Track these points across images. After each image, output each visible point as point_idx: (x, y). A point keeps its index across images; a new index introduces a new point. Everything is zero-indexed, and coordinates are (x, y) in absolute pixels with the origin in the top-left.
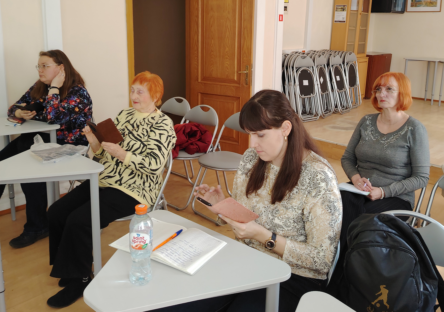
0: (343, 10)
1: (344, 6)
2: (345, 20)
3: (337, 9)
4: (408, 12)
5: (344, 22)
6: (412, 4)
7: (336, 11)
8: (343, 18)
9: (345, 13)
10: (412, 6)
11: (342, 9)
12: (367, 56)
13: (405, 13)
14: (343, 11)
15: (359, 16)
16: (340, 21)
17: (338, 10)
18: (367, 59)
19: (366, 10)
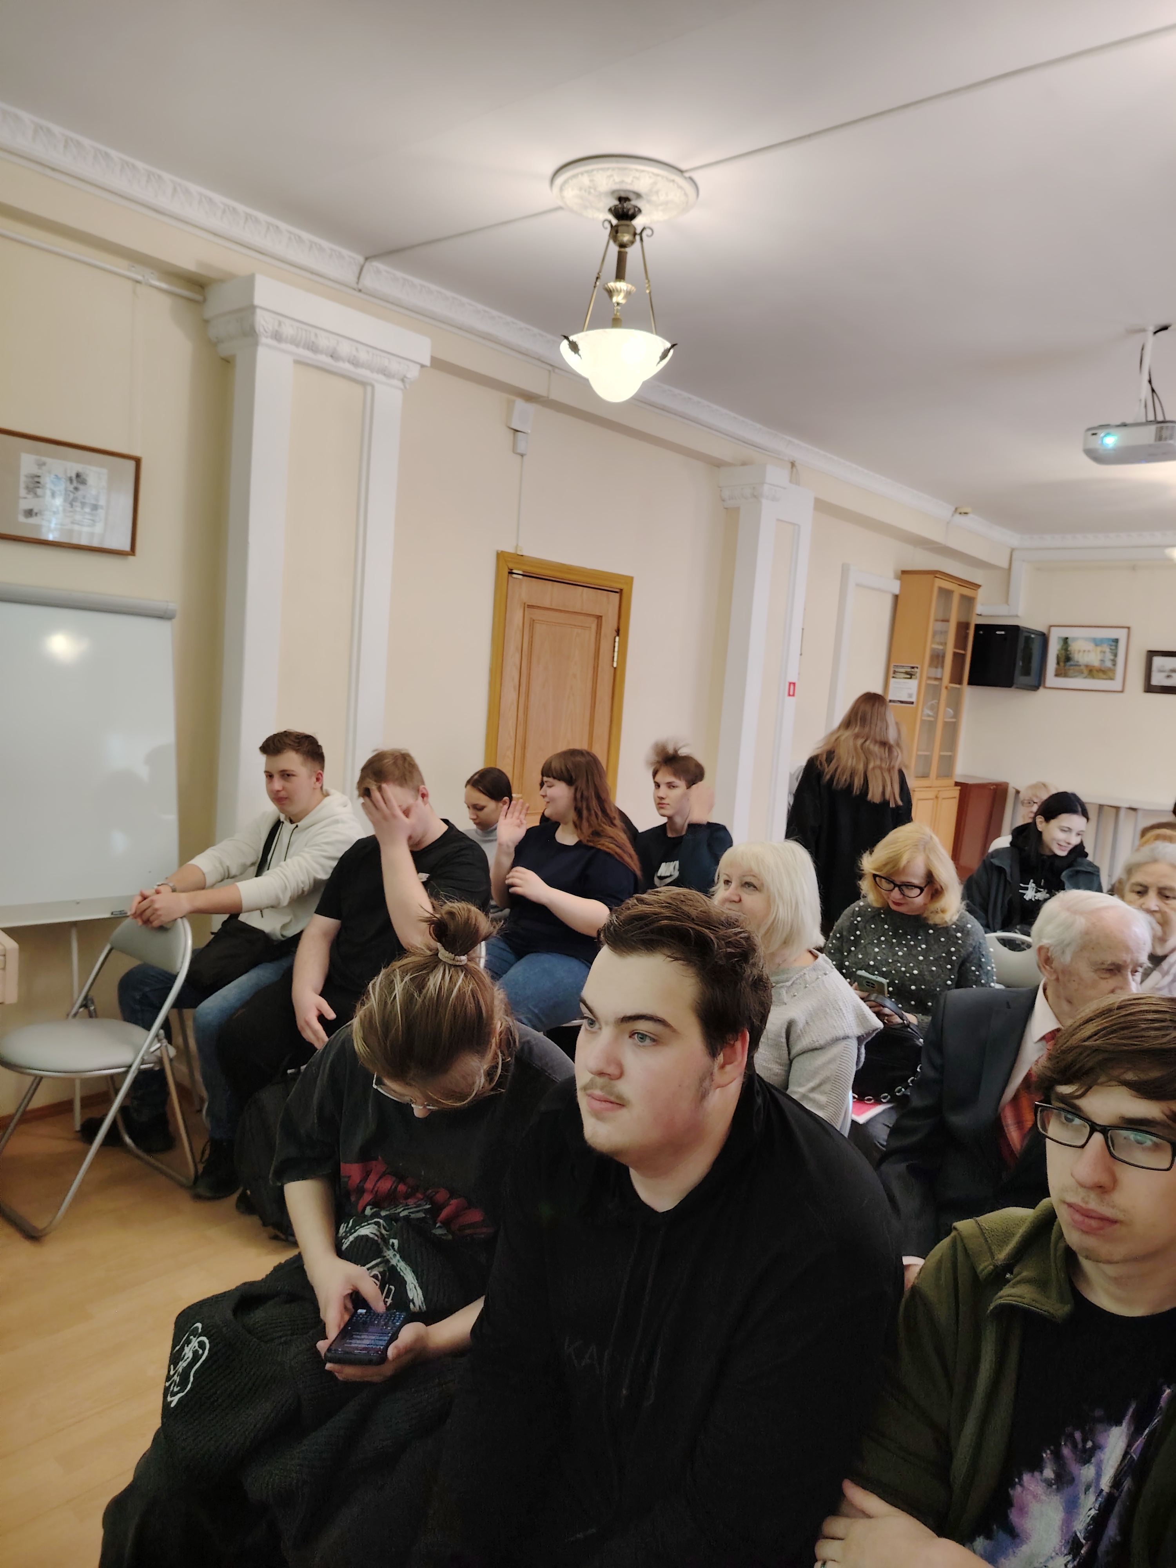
0: (911, 675)
1: (913, 668)
2: (913, 699)
3: (895, 672)
4: (1050, 688)
5: (912, 703)
6: (1057, 670)
7: (893, 677)
8: (910, 696)
9: (913, 684)
10: (1057, 675)
11: (907, 673)
12: (957, 784)
13: (1041, 691)
14: (911, 678)
15: (944, 693)
16: (902, 702)
17: (898, 675)
18: (956, 792)
19: (956, 678)
